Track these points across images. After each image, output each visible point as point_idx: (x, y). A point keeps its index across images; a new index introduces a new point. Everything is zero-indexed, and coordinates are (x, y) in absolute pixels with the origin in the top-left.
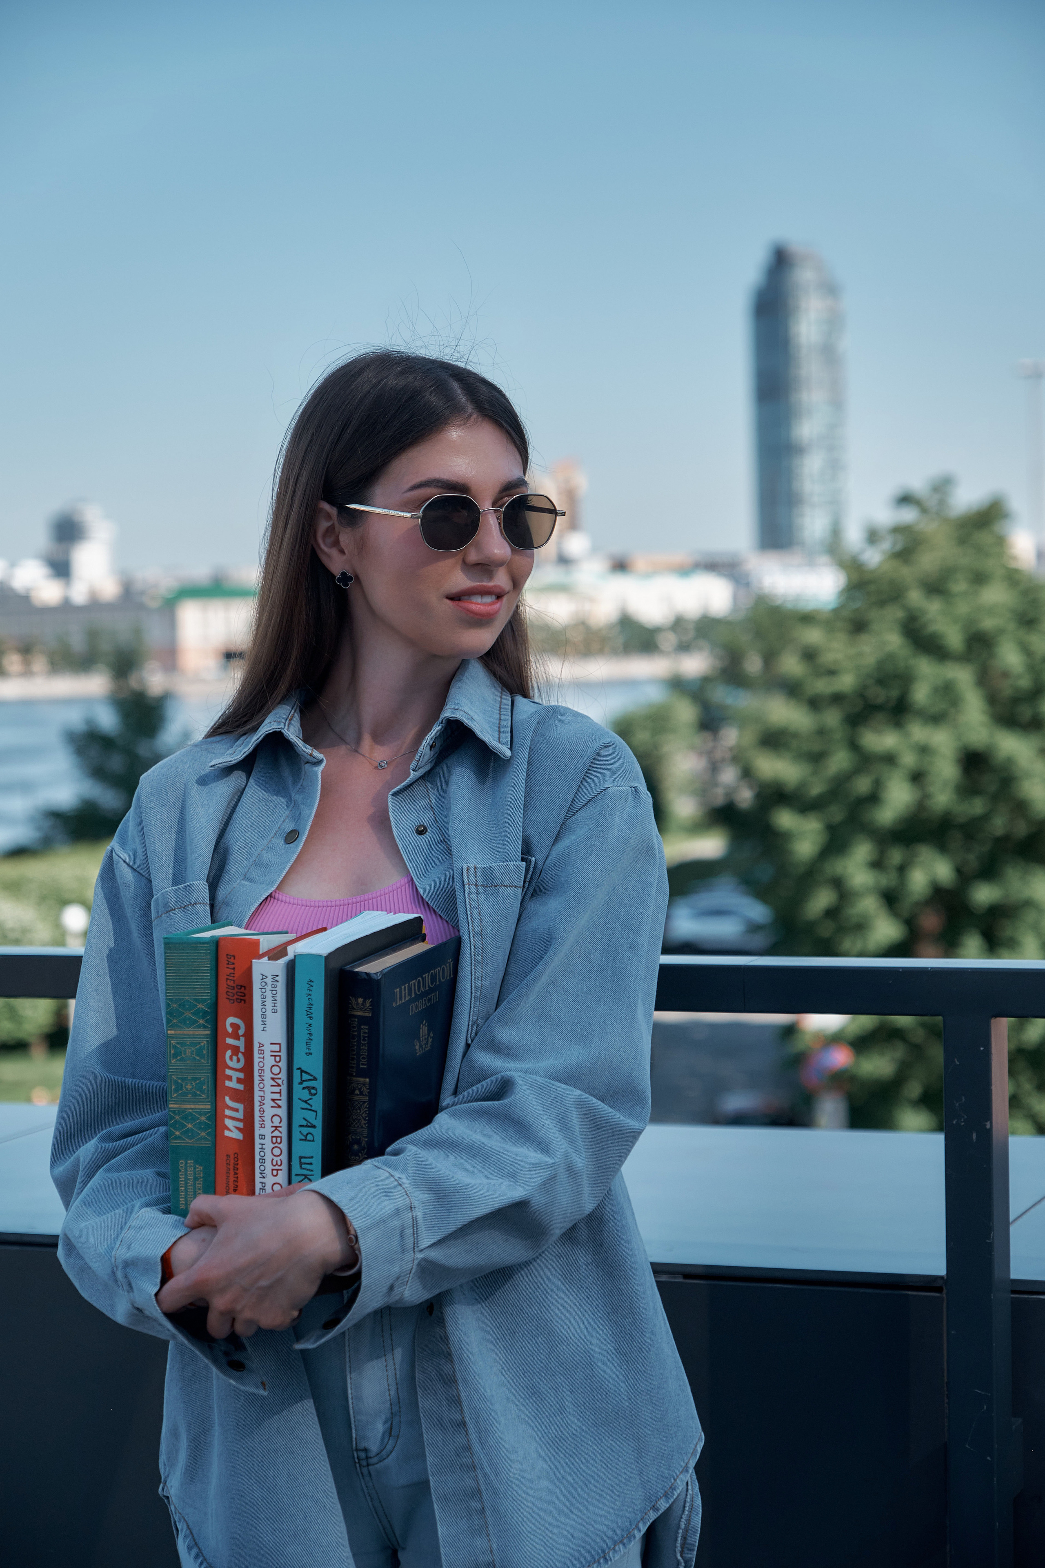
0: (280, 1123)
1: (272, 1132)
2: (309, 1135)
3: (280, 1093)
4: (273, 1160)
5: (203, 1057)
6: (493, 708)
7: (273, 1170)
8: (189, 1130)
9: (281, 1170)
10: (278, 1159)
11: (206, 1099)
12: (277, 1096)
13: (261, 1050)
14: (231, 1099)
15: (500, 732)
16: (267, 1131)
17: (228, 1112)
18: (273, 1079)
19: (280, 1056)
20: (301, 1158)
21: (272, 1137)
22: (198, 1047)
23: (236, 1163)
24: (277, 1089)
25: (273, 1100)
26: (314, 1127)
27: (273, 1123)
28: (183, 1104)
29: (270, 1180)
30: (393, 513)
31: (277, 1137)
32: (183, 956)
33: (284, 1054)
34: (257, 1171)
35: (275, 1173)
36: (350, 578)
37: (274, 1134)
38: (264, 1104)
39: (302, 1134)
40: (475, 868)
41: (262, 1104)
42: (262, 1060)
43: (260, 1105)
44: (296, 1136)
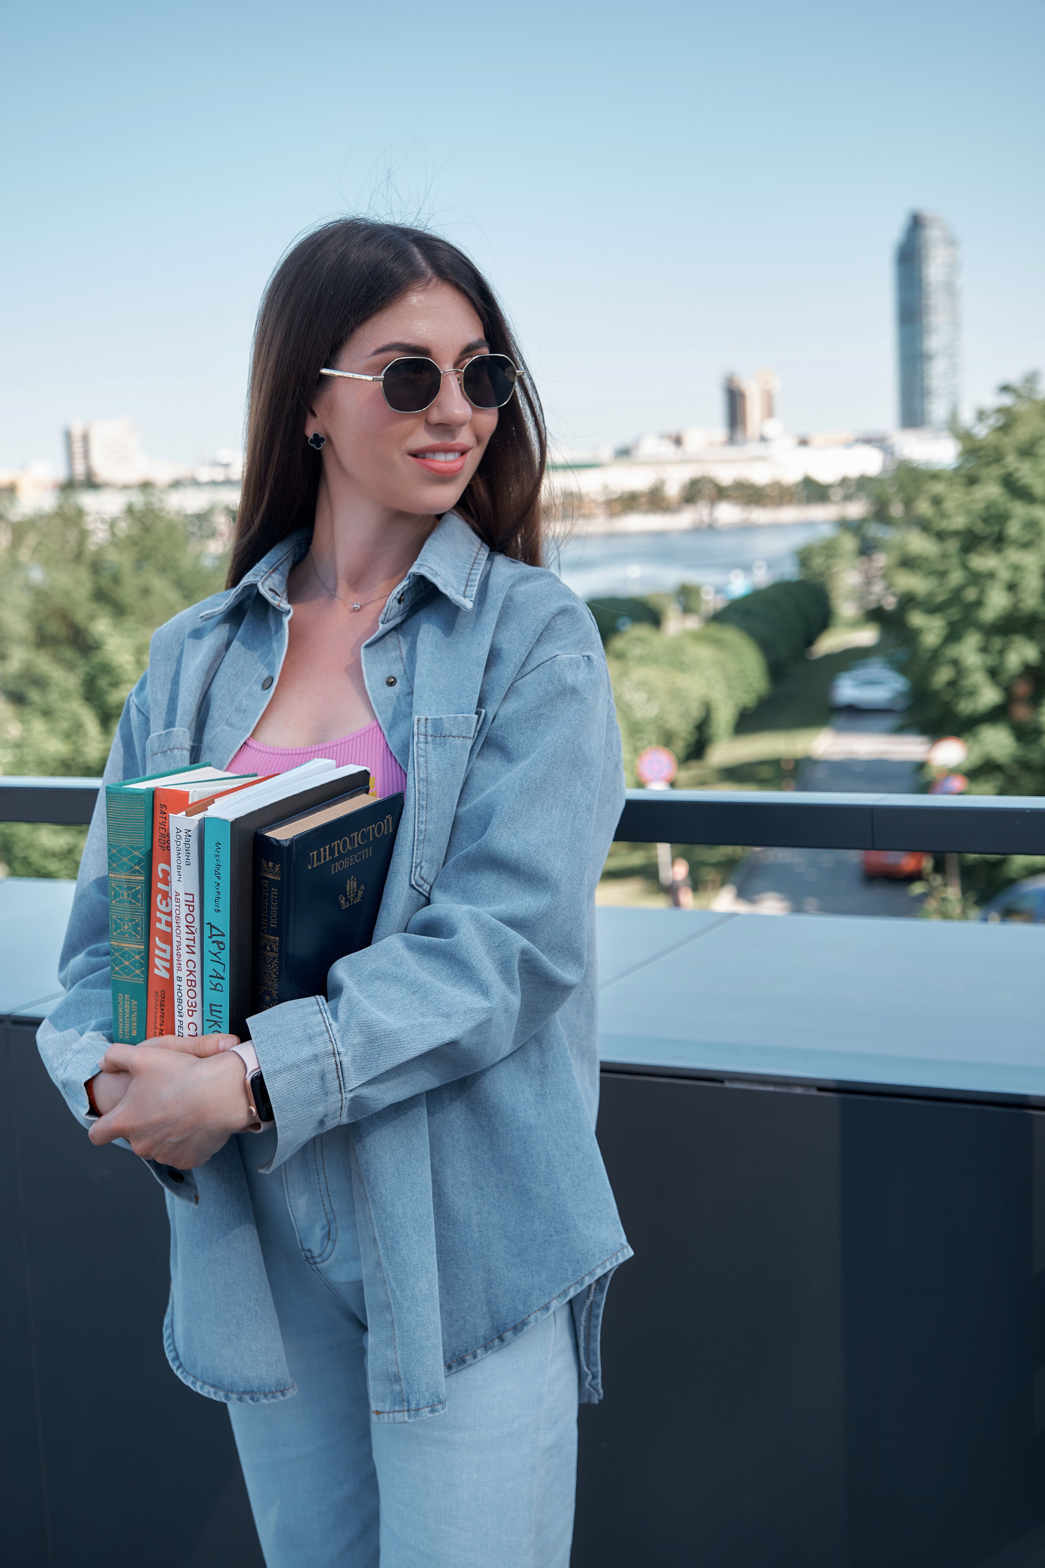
0: (194, 968)
1: (188, 976)
2: (218, 985)
3: (194, 940)
4: (188, 1001)
5: (137, 900)
6: (467, 563)
7: (188, 1010)
8: (126, 967)
9: (196, 1011)
10: (193, 1000)
11: (139, 939)
12: (191, 943)
13: (178, 899)
14: (159, 939)
15: (467, 586)
16: (184, 974)
17: (157, 952)
18: (187, 926)
19: (193, 906)
20: (211, 1005)
21: (188, 980)
22: (134, 890)
23: (163, 999)
24: (191, 937)
25: (188, 946)
26: (223, 979)
27: (188, 967)
28: (122, 943)
29: (186, 1020)
30: (357, 376)
31: (192, 981)
32: (121, 805)
33: (196, 904)
34: (176, 1010)
35: (190, 1013)
36: (322, 440)
37: (188, 978)
38: (180, 949)
39: (212, 984)
40: (427, 719)
41: (179, 949)
42: (178, 908)
43: (177, 950)
44: (207, 985)
